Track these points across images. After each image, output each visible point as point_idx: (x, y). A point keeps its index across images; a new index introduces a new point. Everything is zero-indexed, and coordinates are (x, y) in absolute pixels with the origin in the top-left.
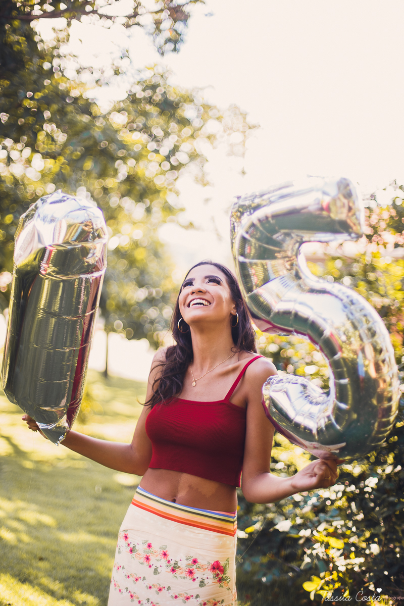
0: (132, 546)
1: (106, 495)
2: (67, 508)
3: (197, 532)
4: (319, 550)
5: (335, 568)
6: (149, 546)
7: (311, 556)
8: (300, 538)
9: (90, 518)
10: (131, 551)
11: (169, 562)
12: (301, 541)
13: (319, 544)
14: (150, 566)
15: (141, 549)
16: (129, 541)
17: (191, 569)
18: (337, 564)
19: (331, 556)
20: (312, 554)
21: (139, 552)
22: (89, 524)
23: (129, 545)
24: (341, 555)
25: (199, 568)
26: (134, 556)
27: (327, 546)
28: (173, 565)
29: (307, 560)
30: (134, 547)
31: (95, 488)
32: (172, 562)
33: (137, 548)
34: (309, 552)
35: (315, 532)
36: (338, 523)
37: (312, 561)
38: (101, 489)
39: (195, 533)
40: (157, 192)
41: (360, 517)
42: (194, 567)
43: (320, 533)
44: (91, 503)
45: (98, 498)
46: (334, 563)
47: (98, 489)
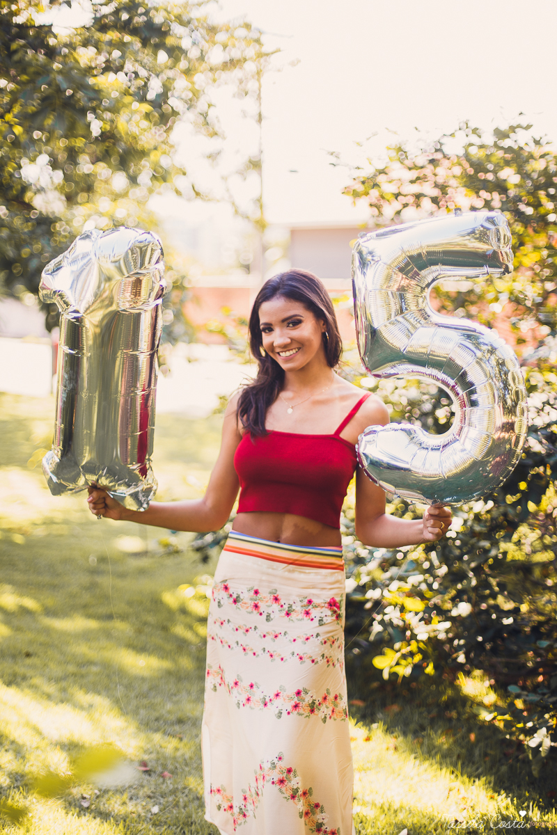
0: (235, 596)
1: (103, 567)
2: (54, 587)
3: (307, 571)
4: (392, 614)
5: (414, 637)
6: (256, 592)
7: (382, 622)
8: (367, 601)
9: (86, 597)
10: (235, 601)
11: (282, 606)
12: (368, 605)
13: (393, 607)
14: (261, 614)
15: (247, 596)
16: (231, 591)
17: (307, 610)
18: (416, 632)
19: (407, 622)
20: (383, 620)
21: (244, 601)
22: (85, 606)
23: (231, 596)
24: (420, 621)
25: (316, 607)
26: (239, 606)
27: (402, 609)
28: (287, 609)
29: (377, 628)
30: (238, 597)
31: (88, 558)
32: (286, 607)
33: (241, 597)
34: (379, 617)
35: (386, 592)
36: (415, 579)
37: (385, 629)
38: (96, 560)
39: (305, 573)
40: (143, 154)
41: (443, 570)
42: (311, 607)
43: (393, 593)
44: (85, 579)
45: (94, 572)
46: (411, 631)
47: (93, 560)
